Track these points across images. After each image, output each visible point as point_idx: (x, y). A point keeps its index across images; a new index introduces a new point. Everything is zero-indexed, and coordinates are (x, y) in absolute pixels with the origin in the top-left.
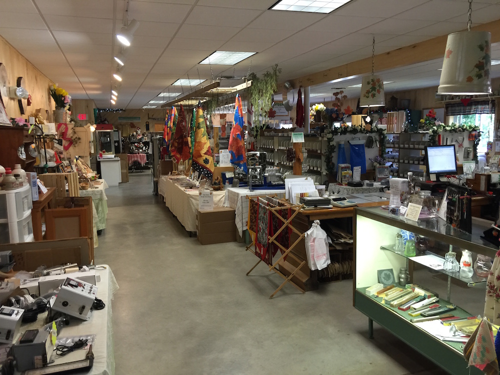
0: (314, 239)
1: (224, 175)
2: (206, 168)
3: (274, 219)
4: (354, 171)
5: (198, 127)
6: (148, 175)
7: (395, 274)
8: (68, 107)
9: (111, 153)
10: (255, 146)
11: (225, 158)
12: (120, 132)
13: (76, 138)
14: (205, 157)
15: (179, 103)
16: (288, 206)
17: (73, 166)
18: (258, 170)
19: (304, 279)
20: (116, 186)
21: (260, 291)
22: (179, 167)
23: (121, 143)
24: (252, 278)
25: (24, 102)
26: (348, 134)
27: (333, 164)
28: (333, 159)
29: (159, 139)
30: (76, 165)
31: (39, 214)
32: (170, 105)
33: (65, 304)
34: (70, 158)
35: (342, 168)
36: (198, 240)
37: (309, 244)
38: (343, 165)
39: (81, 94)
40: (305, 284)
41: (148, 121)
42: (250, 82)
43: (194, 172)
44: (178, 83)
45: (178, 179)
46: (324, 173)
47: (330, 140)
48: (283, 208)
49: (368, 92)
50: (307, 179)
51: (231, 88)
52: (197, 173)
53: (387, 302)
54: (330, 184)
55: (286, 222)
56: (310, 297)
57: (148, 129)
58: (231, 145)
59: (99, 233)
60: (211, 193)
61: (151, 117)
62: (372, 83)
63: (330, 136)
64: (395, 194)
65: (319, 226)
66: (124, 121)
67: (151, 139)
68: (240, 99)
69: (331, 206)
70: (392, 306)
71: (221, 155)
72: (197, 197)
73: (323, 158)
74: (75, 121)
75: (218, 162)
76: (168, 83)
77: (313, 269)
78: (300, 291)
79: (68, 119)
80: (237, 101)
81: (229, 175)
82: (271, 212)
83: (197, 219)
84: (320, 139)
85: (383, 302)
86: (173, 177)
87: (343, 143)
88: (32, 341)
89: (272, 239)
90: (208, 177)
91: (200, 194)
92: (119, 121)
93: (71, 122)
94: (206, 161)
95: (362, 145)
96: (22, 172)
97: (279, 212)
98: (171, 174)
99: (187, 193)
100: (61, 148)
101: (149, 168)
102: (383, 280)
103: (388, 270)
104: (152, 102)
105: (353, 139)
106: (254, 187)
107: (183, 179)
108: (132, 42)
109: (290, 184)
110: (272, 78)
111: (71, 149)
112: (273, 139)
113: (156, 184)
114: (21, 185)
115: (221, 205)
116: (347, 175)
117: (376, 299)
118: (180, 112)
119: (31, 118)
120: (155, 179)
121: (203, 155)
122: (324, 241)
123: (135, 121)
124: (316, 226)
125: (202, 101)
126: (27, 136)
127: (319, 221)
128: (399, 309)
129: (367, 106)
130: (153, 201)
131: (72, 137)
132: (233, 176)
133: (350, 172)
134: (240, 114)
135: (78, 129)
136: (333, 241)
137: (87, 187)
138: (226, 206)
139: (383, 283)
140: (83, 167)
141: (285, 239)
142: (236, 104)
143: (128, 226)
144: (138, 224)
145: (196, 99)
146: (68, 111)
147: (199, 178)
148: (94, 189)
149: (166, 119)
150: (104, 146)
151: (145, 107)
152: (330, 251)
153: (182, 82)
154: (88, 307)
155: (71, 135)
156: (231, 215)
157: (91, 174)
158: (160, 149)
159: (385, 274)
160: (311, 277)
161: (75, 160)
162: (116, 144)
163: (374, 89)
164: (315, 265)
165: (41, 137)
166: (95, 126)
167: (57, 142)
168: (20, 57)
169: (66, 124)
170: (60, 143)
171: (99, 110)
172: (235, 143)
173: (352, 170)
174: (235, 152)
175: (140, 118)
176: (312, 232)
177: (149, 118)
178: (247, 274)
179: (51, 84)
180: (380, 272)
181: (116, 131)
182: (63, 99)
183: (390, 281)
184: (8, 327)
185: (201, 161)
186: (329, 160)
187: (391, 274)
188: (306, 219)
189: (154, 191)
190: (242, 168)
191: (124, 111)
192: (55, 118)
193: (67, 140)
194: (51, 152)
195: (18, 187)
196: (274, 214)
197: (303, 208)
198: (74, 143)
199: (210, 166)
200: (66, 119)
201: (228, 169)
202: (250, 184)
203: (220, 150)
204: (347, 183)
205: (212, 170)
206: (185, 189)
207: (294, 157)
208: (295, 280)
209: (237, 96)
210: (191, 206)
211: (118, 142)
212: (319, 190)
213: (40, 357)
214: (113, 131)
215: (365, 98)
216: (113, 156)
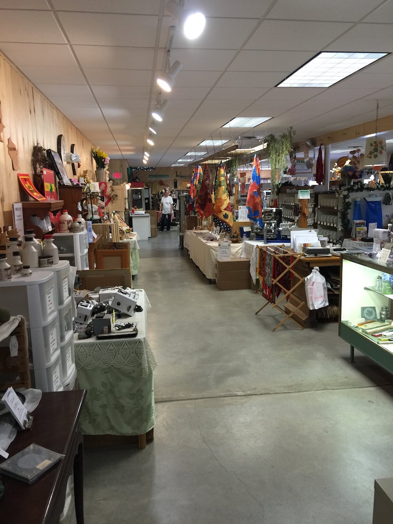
0: (313, 283)
1: (242, 229)
2: (226, 222)
3: (277, 265)
4: (369, 227)
5: (220, 185)
6: (175, 231)
7: (378, 311)
8: (107, 167)
9: (142, 209)
10: (278, 203)
11: (243, 213)
12: (150, 189)
13: (114, 195)
14: (225, 212)
15: (204, 163)
16: (290, 253)
17: (111, 220)
18: (273, 225)
19: (304, 317)
20: (145, 241)
21: (266, 326)
22: (203, 222)
23: (151, 200)
24: (260, 316)
25: (76, 165)
26: (364, 191)
27: (349, 220)
28: (348, 215)
29: (186, 196)
30: (114, 219)
31: (92, 253)
32: (195, 164)
33: (119, 304)
34: (109, 213)
35: (357, 224)
36: (217, 287)
37: (308, 287)
38: (358, 221)
39: (117, 154)
40: (305, 322)
41: (176, 178)
42: (266, 144)
43: (216, 227)
44: (203, 144)
45: (201, 234)
46: (340, 229)
47: (345, 197)
48: (286, 255)
49: (371, 153)
50: (310, 231)
51: (250, 149)
52: (218, 228)
53: (363, 330)
54: (345, 240)
55: (288, 267)
56: (308, 332)
57: (176, 186)
58: (248, 202)
59: (133, 276)
60: (229, 245)
61: (179, 175)
62: (374, 145)
63: (346, 193)
64: (377, 243)
65: (318, 272)
66: (154, 179)
67: (178, 196)
68: (258, 159)
69: (330, 255)
70: (367, 333)
71: (240, 211)
72: (216, 249)
73: (339, 215)
74: (113, 180)
75: (237, 218)
76: (194, 144)
77: (311, 309)
78: (300, 327)
79: (108, 179)
80: (254, 161)
81: (246, 229)
82: (275, 258)
83: (216, 268)
84: (337, 196)
85: (360, 331)
86: (196, 231)
87: (358, 200)
88: (102, 317)
89: (275, 281)
90: (227, 231)
91: (219, 245)
92: (149, 179)
93: (109, 180)
94: (226, 216)
95: (380, 202)
96: (82, 220)
97: (283, 258)
98: (196, 229)
99: (208, 244)
100: (103, 204)
101: (176, 225)
102: (365, 315)
103: (371, 307)
104: (180, 160)
105: (370, 196)
106: (269, 241)
107: (206, 233)
108: (164, 118)
109: (295, 235)
110: (287, 139)
111: (109, 205)
112: (294, 196)
113: (182, 238)
114: (82, 229)
115: (239, 256)
116: (362, 231)
117: (356, 328)
118: (205, 171)
119: (81, 178)
120: (181, 234)
121: (223, 210)
122: (322, 286)
123: (164, 179)
124: (316, 272)
125: (223, 162)
126: (84, 193)
127: (318, 268)
128: (372, 335)
129: (372, 166)
130: (179, 254)
131: (110, 194)
132: (250, 230)
133: (365, 228)
134: (257, 173)
135: (115, 187)
136: (332, 286)
137: (123, 238)
138: (242, 257)
139: (365, 318)
140: (119, 221)
141: (287, 282)
142: (254, 163)
143: (156, 274)
144: (164, 273)
145: (219, 159)
146: (107, 172)
147: (220, 232)
148: (129, 240)
149: (192, 178)
150: (136, 203)
151: (174, 165)
152: (329, 295)
153: (207, 143)
154: (132, 308)
155: (110, 193)
156: (246, 265)
157: (125, 228)
158: (186, 206)
159: (368, 311)
160: (310, 316)
161: (113, 215)
162: (147, 201)
163: (376, 150)
164: (313, 305)
165: (89, 194)
166: (130, 184)
167: (100, 198)
168: (73, 126)
169: (105, 183)
170: (102, 200)
171: (131, 168)
172: (252, 199)
173: (367, 226)
174: (251, 208)
175: (168, 176)
176: (312, 277)
177: (177, 176)
178: (256, 314)
179: (93, 147)
180: (363, 309)
181: (147, 189)
182: (103, 160)
183: (372, 317)
184: (85, 313)
185: (221, 216)
186: (344, 217)
187: (373, 311)
188: (307, 266)
189: (180, 245)
190: (258, 222)
191: (154, 169)
192: (98, 177)
193: (107, 197)
194: (95, 207)
195: (80, 231)
196: (278, 261)
197: (305, 256)
198: (112, 199)
199: (230, 221)
200: (106, 178)
201: (246, 224)
202: (265, 237)
203: (239, 207)
204: (360, 238)
205: (231, 225)
206: (207, 242)
207: (300, 212)
208: (295, 318)
209: (255, 157)
210: (211, 256)
211: (148, 199)
212: (321, 242)
213: (107, 327)
214: (144, 188)
215: (368, 158)
216: (143, 212)
